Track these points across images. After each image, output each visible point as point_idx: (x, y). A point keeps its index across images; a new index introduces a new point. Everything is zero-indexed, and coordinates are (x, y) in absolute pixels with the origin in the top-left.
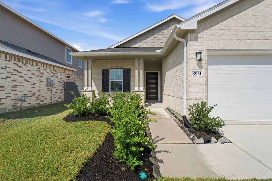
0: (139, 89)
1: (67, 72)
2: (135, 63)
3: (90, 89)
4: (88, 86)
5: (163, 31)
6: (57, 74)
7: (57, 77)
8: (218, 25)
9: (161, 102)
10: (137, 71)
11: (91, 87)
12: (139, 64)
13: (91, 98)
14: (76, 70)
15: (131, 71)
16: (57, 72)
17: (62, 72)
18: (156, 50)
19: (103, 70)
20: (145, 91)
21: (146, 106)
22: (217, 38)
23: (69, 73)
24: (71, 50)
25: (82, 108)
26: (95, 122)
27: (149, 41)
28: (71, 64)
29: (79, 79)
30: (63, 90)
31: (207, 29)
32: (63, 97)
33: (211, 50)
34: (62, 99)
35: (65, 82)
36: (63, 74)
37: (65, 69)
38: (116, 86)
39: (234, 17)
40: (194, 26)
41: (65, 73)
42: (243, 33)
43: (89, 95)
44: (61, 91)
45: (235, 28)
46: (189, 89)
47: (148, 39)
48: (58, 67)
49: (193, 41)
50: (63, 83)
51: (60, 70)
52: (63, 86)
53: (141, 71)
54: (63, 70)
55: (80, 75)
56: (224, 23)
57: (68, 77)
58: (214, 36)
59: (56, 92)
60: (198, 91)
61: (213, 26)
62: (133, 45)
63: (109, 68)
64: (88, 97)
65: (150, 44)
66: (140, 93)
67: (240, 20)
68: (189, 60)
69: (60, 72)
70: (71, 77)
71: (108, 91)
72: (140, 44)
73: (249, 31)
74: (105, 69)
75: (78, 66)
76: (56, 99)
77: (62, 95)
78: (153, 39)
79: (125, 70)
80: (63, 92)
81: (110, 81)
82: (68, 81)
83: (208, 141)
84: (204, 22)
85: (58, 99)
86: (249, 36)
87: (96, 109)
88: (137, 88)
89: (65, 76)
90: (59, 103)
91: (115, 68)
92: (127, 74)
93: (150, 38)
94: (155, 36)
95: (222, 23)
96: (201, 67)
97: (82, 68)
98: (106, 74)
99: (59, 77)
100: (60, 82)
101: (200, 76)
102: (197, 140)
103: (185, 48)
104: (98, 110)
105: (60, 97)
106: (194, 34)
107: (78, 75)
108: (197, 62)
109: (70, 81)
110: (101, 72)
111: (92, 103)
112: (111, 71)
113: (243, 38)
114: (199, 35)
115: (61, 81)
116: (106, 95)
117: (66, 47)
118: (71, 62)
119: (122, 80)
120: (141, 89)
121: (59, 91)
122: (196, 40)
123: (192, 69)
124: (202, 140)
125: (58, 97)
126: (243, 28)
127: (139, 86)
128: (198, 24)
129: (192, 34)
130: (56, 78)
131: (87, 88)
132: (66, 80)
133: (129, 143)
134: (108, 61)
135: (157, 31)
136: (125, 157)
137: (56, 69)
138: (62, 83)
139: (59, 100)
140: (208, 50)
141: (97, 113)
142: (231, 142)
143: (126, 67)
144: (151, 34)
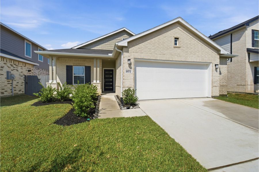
0: (96, 82)
1: (27, 66)
2: (94, 62)
3: (55, 82)
4: (53, 79)
5: (117, 39)
6: (18, 68)
7: (17, 70)
8: (140, 45)
9: (115, 92)
10: (95, 69)
11: (56, 80)
12: (97, 63)
13: (56, 89)
14: (38, 65)
15: (91, 68)
16: (17, 66)
17: (23, 66)
18: (109, 54)
19: (67, 66)
20: (100, 83)
21: (101, 95)
22: (139, 52)
23: (30, 67)
24: (31, 44)
25: (49, 96)
26: (61, 105)
27: (106, 45)
28: (31, 58)
29: (40, 73)
30: (24, 84)
31: (134, 46)
32: (23, 90)
33: (137, 58)
34: (23, 92)
35: (25, 76)
36: (23, 68)
37: (26, 63)
38: (79, 80)
39: (149, 41)
40: (126, 45)
41: (26, 67)
42: (153, 50)
43: (54, 86)
44: (21, 84)
45: (149, 47)
46: (124, 81)
47: (105, 44)
48: (19, 61)
49: (126, 52)
50: (24, 77)
51: (21, 65)
52: (24, 79)
53: (98, 69)
54: (24, 65)
55: (41, 69)
56: (143, 43)
57: (29, 71)
58: (138, 51)
59: (17, 85)
60: (129, 82)
61: (137, 45)
62: (93, 47)
63: (72, 65)
64: (53, 88)
65: (107, 47)
66: (97, 85)
67: (152, 43)
68: (124, 63)
69: (20, 66)
70: (32, 71)
71: (72, 84)
72: (98, 47)
73: (156, 49)
74: (69, 66)
75: (39, 60)
76: (17, 92)
77: (23, 88)
78: (109, 44)
79: (86, 67)
80: (24, 86)
81: (73, 75)
82: (29, 75)
83: (129, 108)
84: (132, 42)
85: (19, 91)
86: (156, 52)
87: (61, 96)
88: (95, 81)
89: (26, 70)
90: (20, 95)
91: (77, 65)
92: (88, 70)
93: (106, 43)
94: (110, 42)
95: (142, 44)
96: (131, 68)
97: (43, 62)
98: (69, 69)
99: (20, 70)
100: (20, 76)
101: (130, 73)
102: (123, 108)
103: (122, 56)
104: (63, 96)
105: (21, 90)
106: (127, 48)
107: (38, 69)
108: (128, 65)
109: (31, 75)
110: (65, 68)
111: (58, 92)
112: (73, 67)
113: (153, 53)
114: (130, 49)
115: (22, 74)
116: (70, 86)
117: (25, 41)
118: (30, 56)
119: (84, 75)
120: (98, 82)
121: (19, 85)
122: (128, 52)
123: (126, 69)
124: (126, 108)
125: (19, 90)
126: (153, 48)
127: (96, 80)
128: (128, 43)
129: (125, 48)
130: (17, 72)
131: (52, 81)
132: (27, 74)
133: (82, 106)
134: (72, 59)
135: (112, 38)
136: (80, 113)
137: (17, 63)
138: (22, 76)
139: (20, 93)
140: (135, 58)
141: (62, 99)
142: (139, 108)
143: (87, 65)
144: (107, 40)
